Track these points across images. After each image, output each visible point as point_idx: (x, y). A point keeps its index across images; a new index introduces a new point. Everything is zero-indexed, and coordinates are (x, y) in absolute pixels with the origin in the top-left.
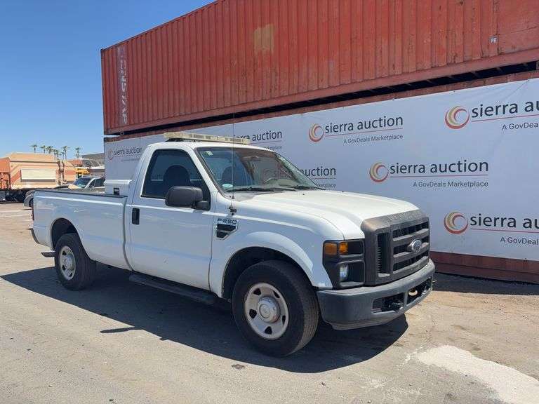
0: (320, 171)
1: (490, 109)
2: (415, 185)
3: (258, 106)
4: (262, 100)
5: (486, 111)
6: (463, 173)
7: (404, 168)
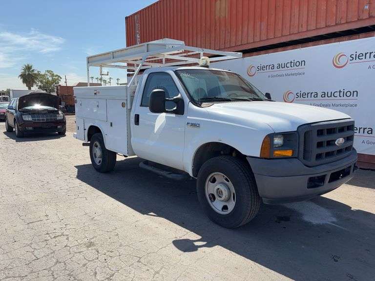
1: (361, 55)
5: (359, 56)
6: (342, 98)
7: (304, 94)
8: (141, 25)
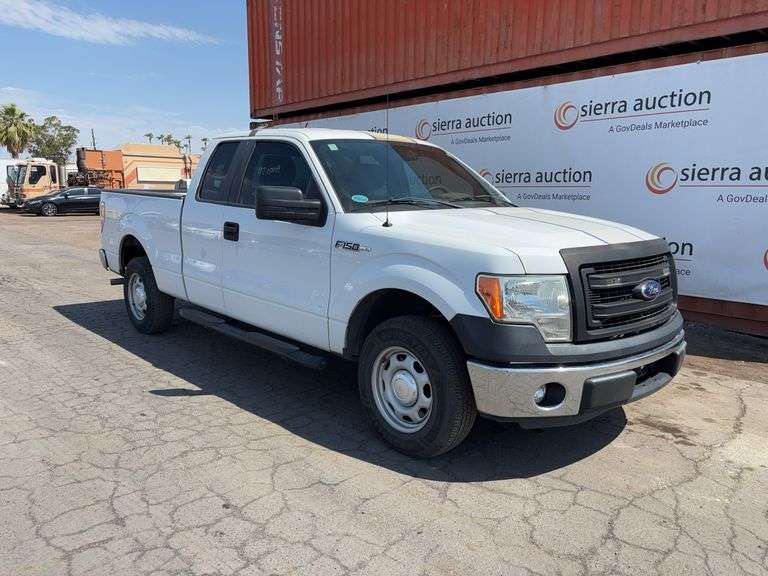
0: (567, 175)
2: (721, 198)
3: (476, 75)
4: (484, 66)
7: (704, 171)
8: (284, 8)
